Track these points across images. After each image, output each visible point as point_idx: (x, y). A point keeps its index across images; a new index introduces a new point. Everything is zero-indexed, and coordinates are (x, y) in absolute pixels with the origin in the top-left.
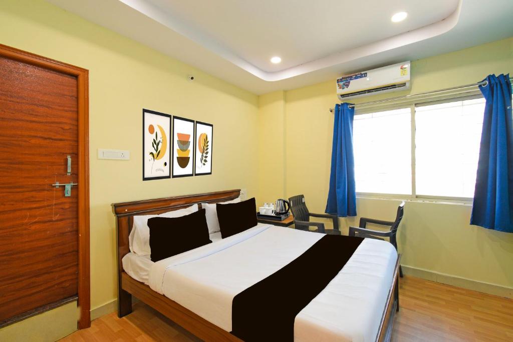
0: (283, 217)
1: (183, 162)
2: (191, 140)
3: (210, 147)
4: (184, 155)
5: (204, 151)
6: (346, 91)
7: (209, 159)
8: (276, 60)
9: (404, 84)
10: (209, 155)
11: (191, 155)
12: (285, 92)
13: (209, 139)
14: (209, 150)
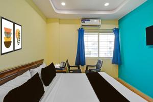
0: (63, 69)
1: (8, 44)
2: (12, 32)
3: (21, 36)
4: (8, 40)
5: (18, 38)
6: (83, 24)
7: (20, 42)
8: (63, 4)
9: (99, 26)
10: (20, 40)
11: (12, 40)
12: (59, 19)
13: (20, 32)
14: (21, 38)
